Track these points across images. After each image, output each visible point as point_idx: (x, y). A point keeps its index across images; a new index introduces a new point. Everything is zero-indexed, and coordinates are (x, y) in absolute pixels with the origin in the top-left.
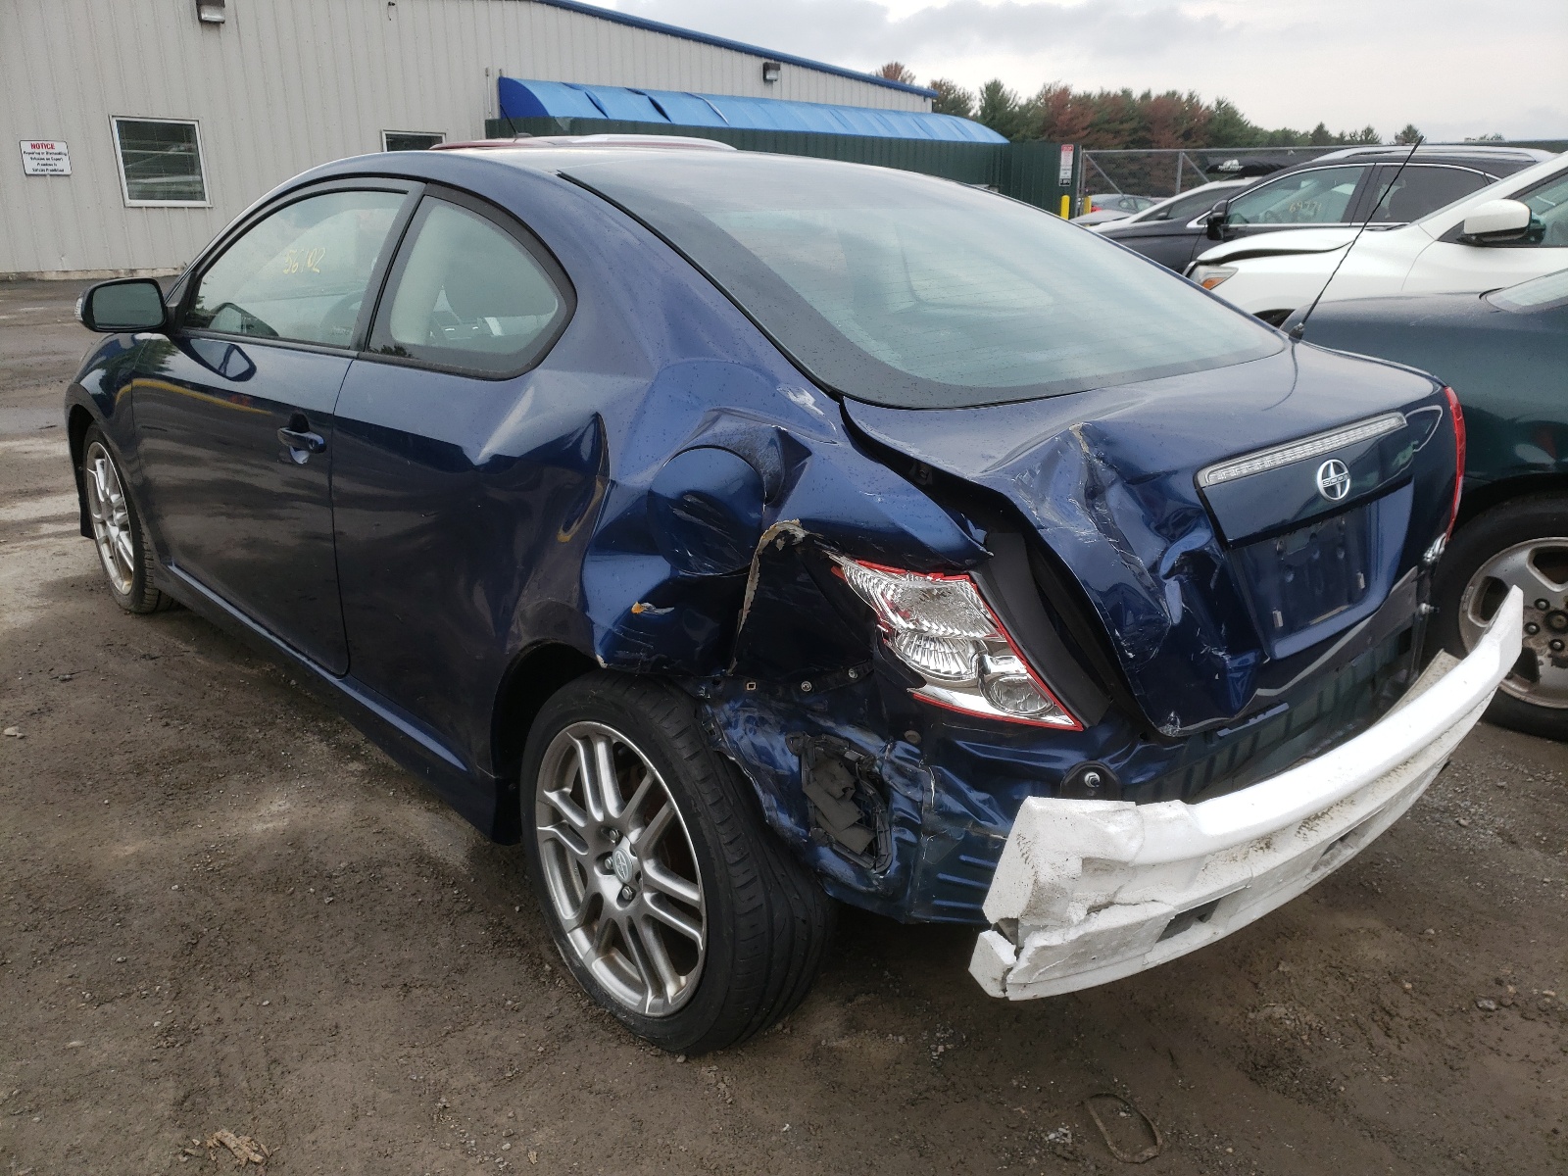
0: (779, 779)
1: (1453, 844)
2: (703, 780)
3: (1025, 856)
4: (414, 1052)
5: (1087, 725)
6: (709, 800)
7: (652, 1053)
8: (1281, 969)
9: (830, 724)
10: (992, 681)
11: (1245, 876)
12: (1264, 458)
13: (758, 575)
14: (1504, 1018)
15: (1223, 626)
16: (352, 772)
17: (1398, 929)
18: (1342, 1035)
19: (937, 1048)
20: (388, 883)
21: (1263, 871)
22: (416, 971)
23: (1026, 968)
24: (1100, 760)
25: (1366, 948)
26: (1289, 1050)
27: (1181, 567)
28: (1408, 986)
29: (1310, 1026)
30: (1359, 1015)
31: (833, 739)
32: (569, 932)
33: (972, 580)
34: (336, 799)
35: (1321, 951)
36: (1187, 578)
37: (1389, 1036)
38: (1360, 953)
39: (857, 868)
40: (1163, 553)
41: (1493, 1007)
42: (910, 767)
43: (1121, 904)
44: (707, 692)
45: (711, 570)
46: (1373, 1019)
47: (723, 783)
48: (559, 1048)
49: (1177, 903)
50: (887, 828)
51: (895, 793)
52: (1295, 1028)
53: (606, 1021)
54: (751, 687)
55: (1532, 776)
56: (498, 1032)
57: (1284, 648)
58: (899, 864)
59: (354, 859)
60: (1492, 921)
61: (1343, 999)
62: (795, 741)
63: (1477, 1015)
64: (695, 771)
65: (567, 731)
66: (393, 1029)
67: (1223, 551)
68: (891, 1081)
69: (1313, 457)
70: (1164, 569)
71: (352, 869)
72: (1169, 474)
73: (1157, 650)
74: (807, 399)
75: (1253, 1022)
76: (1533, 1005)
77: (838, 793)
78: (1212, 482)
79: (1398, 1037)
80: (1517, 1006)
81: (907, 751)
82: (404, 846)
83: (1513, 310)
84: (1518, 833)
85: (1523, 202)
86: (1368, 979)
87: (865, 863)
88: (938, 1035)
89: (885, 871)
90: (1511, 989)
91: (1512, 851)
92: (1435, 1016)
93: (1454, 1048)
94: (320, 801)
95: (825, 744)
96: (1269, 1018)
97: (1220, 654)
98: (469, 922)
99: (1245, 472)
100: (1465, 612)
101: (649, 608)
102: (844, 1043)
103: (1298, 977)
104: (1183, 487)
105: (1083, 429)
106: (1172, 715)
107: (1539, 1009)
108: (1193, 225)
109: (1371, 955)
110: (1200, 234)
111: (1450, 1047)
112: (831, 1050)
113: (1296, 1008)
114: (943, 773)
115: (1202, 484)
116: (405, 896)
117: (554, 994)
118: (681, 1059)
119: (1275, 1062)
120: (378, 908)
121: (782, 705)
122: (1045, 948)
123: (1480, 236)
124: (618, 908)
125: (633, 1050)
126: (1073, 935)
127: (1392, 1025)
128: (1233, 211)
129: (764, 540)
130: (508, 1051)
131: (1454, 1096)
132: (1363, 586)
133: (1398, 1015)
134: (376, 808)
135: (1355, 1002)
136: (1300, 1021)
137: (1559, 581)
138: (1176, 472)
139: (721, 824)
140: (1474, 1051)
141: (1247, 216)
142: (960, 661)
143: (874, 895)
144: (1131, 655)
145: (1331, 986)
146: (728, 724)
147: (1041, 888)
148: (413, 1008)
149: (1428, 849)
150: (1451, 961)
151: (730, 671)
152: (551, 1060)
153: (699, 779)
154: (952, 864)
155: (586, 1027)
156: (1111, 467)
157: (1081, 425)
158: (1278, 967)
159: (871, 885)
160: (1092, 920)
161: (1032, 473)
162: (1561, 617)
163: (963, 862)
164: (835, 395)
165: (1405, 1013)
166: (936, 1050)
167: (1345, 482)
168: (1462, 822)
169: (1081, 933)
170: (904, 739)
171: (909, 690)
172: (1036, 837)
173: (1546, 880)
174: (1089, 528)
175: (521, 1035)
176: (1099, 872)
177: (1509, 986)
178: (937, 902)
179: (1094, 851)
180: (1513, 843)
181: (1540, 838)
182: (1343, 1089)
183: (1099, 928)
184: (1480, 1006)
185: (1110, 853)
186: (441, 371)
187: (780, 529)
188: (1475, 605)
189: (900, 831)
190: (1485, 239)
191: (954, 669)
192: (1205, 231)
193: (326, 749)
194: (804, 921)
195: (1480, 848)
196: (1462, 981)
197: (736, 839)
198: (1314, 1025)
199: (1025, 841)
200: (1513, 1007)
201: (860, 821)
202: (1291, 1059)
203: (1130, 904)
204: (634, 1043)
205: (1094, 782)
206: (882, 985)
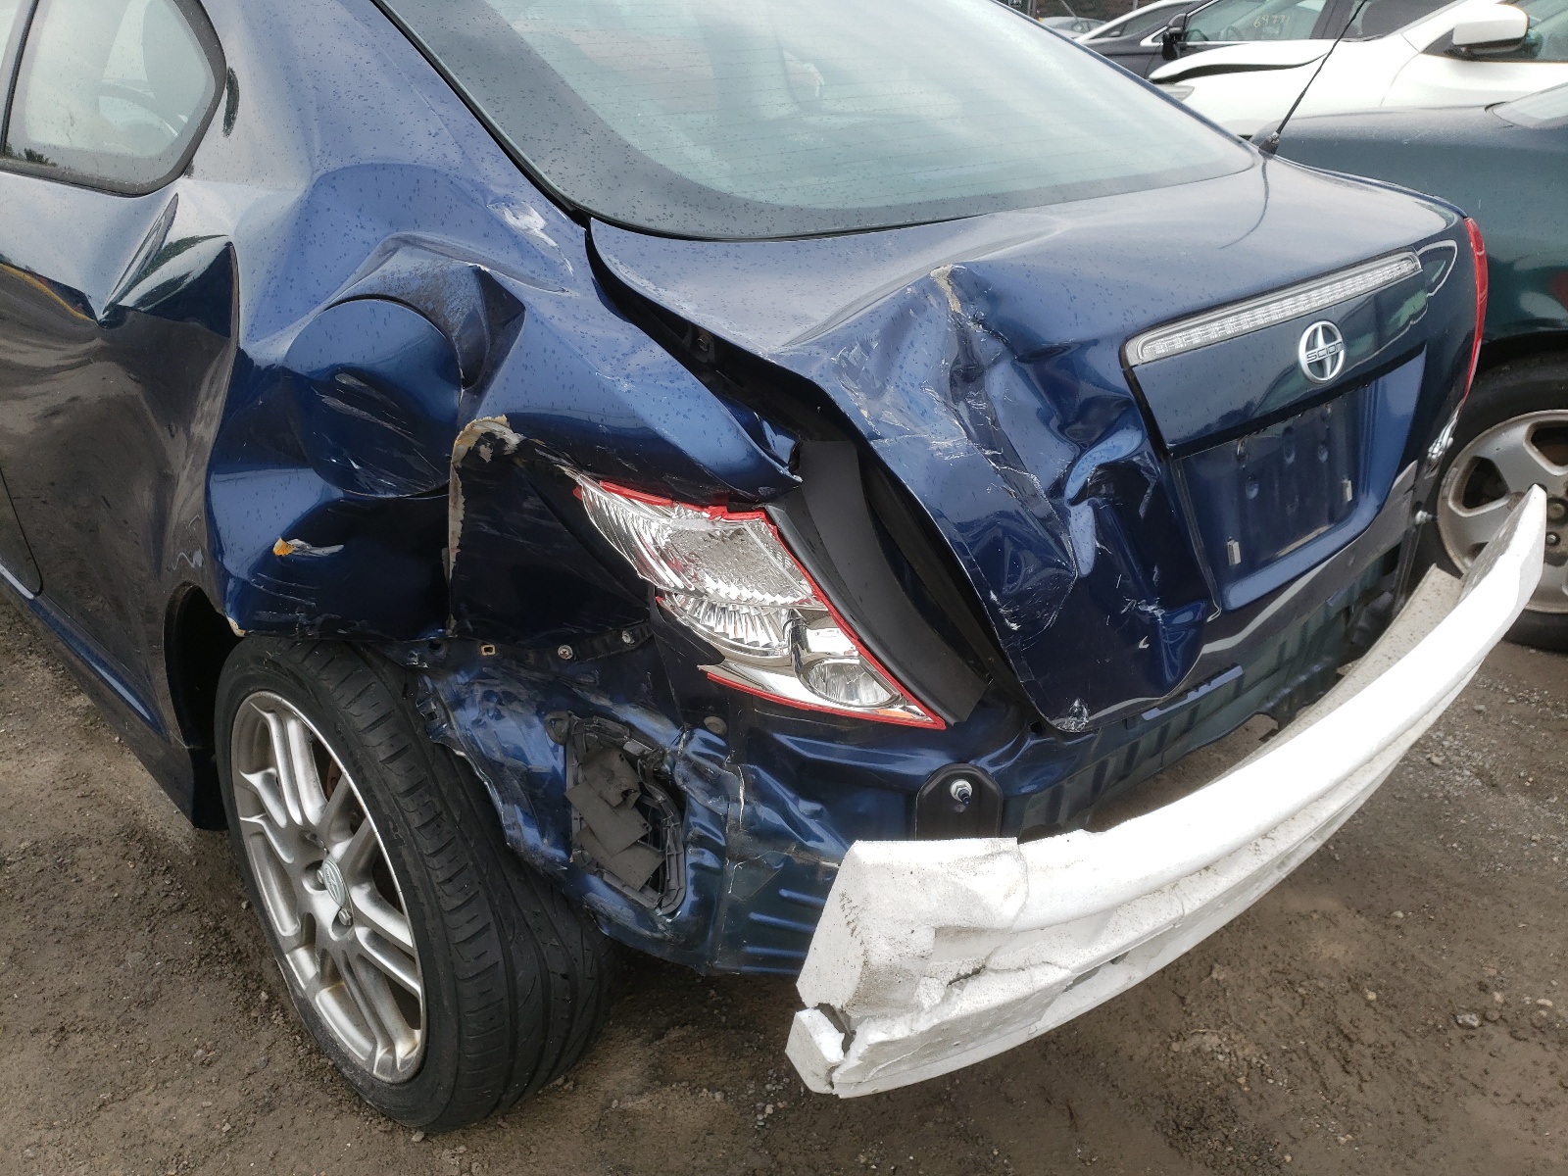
0: (531, 779)
1: (1425, 789)
2: (409, 792)
3: (852, 926)
4: (50, 1136)
5: (952, 721)
6: (416, 821)
7: (380, 1128)
8: (1215, 975)
9: (605, 702)
10: (811, 665)
11: (1174, 915)
12: (1225, 321)
13: (462, 499)
14: (1489, 1038)
15: (1156, 570)
16: (74, 710)
17: (1358, 912)
18: (1289, 1073)
19: (764, 1108)
20: (79, 871)
21: (1198, 904)
22: (84, 1006)
23: (858, 1067)
24: (972, 762)
25: (1321, 942)
26: (1221, 1100)
27: (1097, 486)
28: (1372, 996)
29: (1249, 1063)
30: (1310, 1042)
31: (610, 724)
32: (288, 953)
33: (770, 519)
34: (42, 748)
35: (1265, 947)
36: (1107, 502)
37: (1348, 1072)
38: (1313, 950)
39: (634, 905)
40: (1071, 466)
41: (1476, 1024)
42: (712, 767)
43: (996, 971)
44: (421, 660)
45: (391, 489)
46: (1328, 1048)
47: (444, 790)
48: (254, 1124)
49: (1076, 965)
50: (681, 849)
51: (692, 801)
52: (1230, 1066)
53: (325, 1079)
54: (488, 651)
55: (1514, 696)
56: (174, 1101)
57: (1239, 595)
58: (696, 899)
59: (41, 836)
60: (1473, 898)
61: (1292, 1018)
62: (558, 724)
63: (1455, 1034)
64: (397, 778)
65: (251, 700)
66: (28, 1100)
67: (1160, 461)
68: (697, 1163)
69: (1299, 317)
70: (1072, 489)
71: (36, 851)
72: (1085, 345)
73: (1054, 615)
74: (534, 220)
75: (1177, 1057)
76: (1525, 1020)
77: (616, 800)
78: (1147, 358)
79: (1359, 1073)
80: (1505, 1021)
81: (707, 743)
82: (115, 815)
83: (1530, 125)
84: (1499, 773)
85: (1521, 7)
86: (1322, 989)
87: (648, 900)
88: (768, 1087)
89: (675, 912)
90: (1498, 996)
91: (1493, 798)
92: (1405, 1039)
93: (1429, 1087)
94: (20, 752)
95: (599, 730)
96: (1197, 1051)
97: (1150, 609)
98: (175, 926)
99: (1197, 341)
100: (1445, 498)
101: (301, 548)
102: (643, 1103)
103: (1235, 988)
104: (1103, 363)
105: (953, 275)
106: (1076, 704)
107: (1533, 1024)
108: (1147, 42)
109: (1326, 954)
110: (1155, 54)
111: (1423, 1086)
112: (624, 1114)
113: (1233, 1037)
114: (758, 775)
115: (1132, 360)
116: (98, 889)
117: (266, 1036)
118: (417, 1137)
119: (1202, 1121)
120: (56, 908)
121: (537, 675)
122: (883, 1043)
123: (1470, 46)
124: (334, 936)
125: (356, 1122)
126: (924, 1024)
127: (1352, 1055)
128: (1191, 27)
129: (461, 445)
130: (182, 1131)
131: (1429, 1162)
132: (1349, 497)
133: (1358, 1039)
134: (93, 759)
135: (1307, 1023)
136: (1236, 1056)
137: (1558, 462)
138: (1095, 342)
139: (435, 854)
140: (1454, 1090)
141: (1205, 33)
142: (770, 630)
143: (660, 942)
144: (1015, 627)
145: (1277, 1001)
146: (459, 703)
147: (873, 973)
148: (64, 1065)
149: (1394, 796)
150: (1423, 958)
151: (449, 631)
152: (237, 1145)
153: (401, 790)
154: (768, 900)
155: (299, 1087)
156: (995, 335)
157: (949, 268)
158: (1210, 974)
159: (654, 929)
160: (954, 999)
161: (866, 348)
162: (1559, 505)
163: (783, 898)
164: (580, 216)
165: (1368, 1036)
166: (763, 1111)
167: (1337, 354)
168: (1435, 760)
169: (936, 1021)
170: (705, 728)
171: (700, 667)
172: (866, 900)
173: (1534, 837)
174: (953, 436)
175: (204, 1104)
176: (963, 935)
177: (1496, 993)
178: (749, 949)
179: (953, 916)
180: (1493, 786)
181: (1525, 778)
182: (1288, 1158)
183: (963, 1013)
184: (1460, 1022)
185: (978, 918)
186: (75, 184)
187: (480, 429)
188: (1458, 489)
189: (698, 853)
190: (1478, 52)
191: (763, 640)
192: (1161, 49)
193: (49, 677)
194: (564, 976)
195: (1456, 794)
196: (1437, 986)
197: (456, 875)
198: (1254, 1060)
199: (851, 905)
200: (1501, 1022)
201: (644, 838)
202: (1223, 1115)
203: (1009, 970)
204: (358, 1114)
205: (963, 795)
206: (705, 1010)
